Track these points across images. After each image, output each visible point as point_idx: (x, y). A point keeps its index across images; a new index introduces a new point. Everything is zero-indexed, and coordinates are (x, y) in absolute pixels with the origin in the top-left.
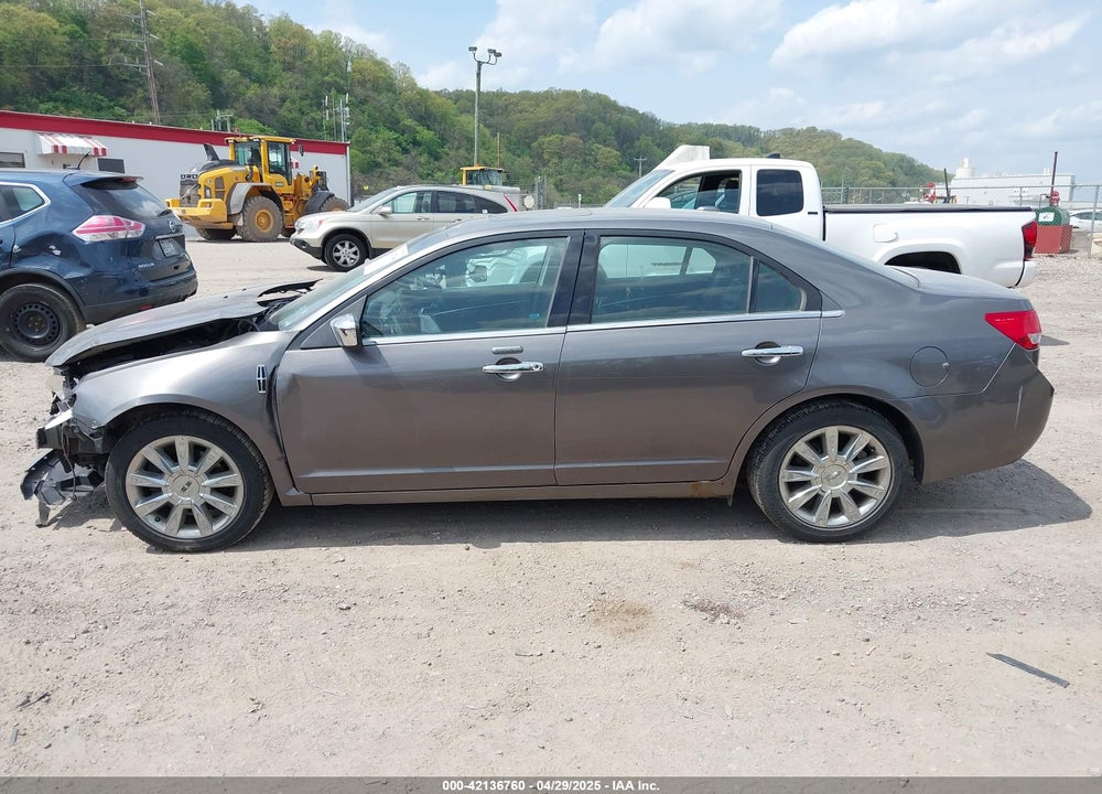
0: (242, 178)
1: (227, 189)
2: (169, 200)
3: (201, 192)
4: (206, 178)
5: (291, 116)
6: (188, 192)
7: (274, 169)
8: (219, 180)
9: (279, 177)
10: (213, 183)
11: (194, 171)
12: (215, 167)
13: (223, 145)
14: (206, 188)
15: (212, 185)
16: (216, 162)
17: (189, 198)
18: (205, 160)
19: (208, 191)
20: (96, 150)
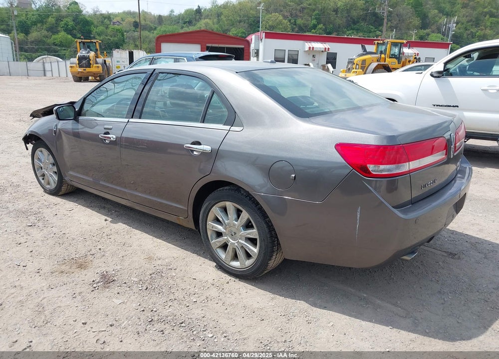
0: (375, 60)
1: (367, 65)
2: (342, 70)
3: (354, 66)
4: (358, 60)
5: (459, 31)
6: (349, 66)
7: (393, 56)
8: (364, 61)
9: (395, 60)
10: (361, 62)
11: (354, 57)
12: (363, 55)
13: (372, 44)
14: (357, 64)
15: (360, 64)
16: (365, 53)
17: (349, 69)
18: (361, 51)
19: (357, 66)
20: (325, 48)
